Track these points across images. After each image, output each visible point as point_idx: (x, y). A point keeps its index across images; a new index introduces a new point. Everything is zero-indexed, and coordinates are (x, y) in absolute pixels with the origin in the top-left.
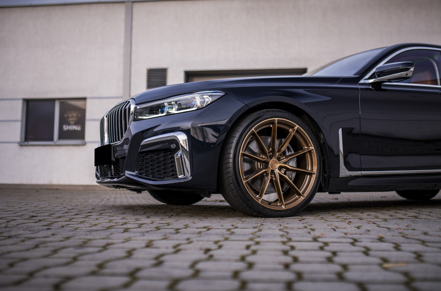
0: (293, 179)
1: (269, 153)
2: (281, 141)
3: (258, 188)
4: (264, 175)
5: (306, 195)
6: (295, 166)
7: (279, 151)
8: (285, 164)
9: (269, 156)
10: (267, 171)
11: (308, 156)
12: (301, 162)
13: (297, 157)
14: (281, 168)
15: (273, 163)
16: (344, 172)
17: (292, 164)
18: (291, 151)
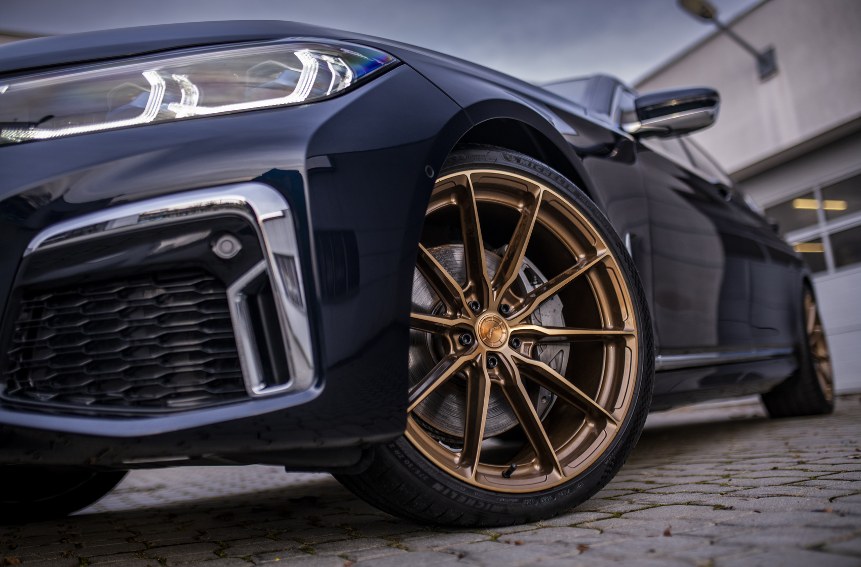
1: (467, 295)
3: (453, 427)
4: (466, 374)
5: (620, 413)
7: (500, 281)
8: (527, 324)
9: (470, 307)
10: (474, 360)
11: (596, 281)
14: (518, 342)
15: (487, 330)
17: (551, 319)
18: (538, 278)
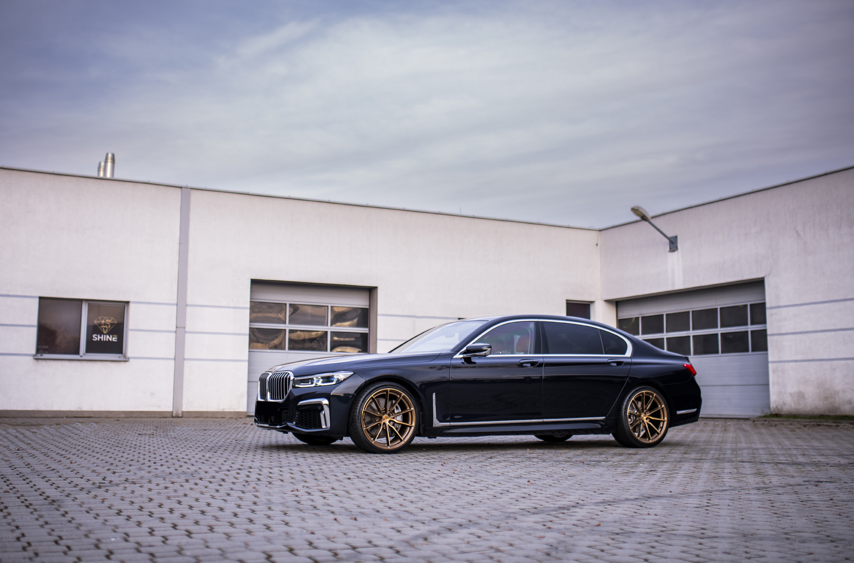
0: (399, 430)
1: (383, 410)
2: (392, 402)
3: (373, 434)
4: (378, 425)
6: (400, 420)
7: (390, 409)
8: (393, 419)
9: (383, 413)
10: (381, 423)
11: (410, 413)
12: (405, 418)
13: (403, 414)
14: (390, 422)
15: (385, 418)
16: (436, 423)
17: (399, 419)
18: (398, 409)
